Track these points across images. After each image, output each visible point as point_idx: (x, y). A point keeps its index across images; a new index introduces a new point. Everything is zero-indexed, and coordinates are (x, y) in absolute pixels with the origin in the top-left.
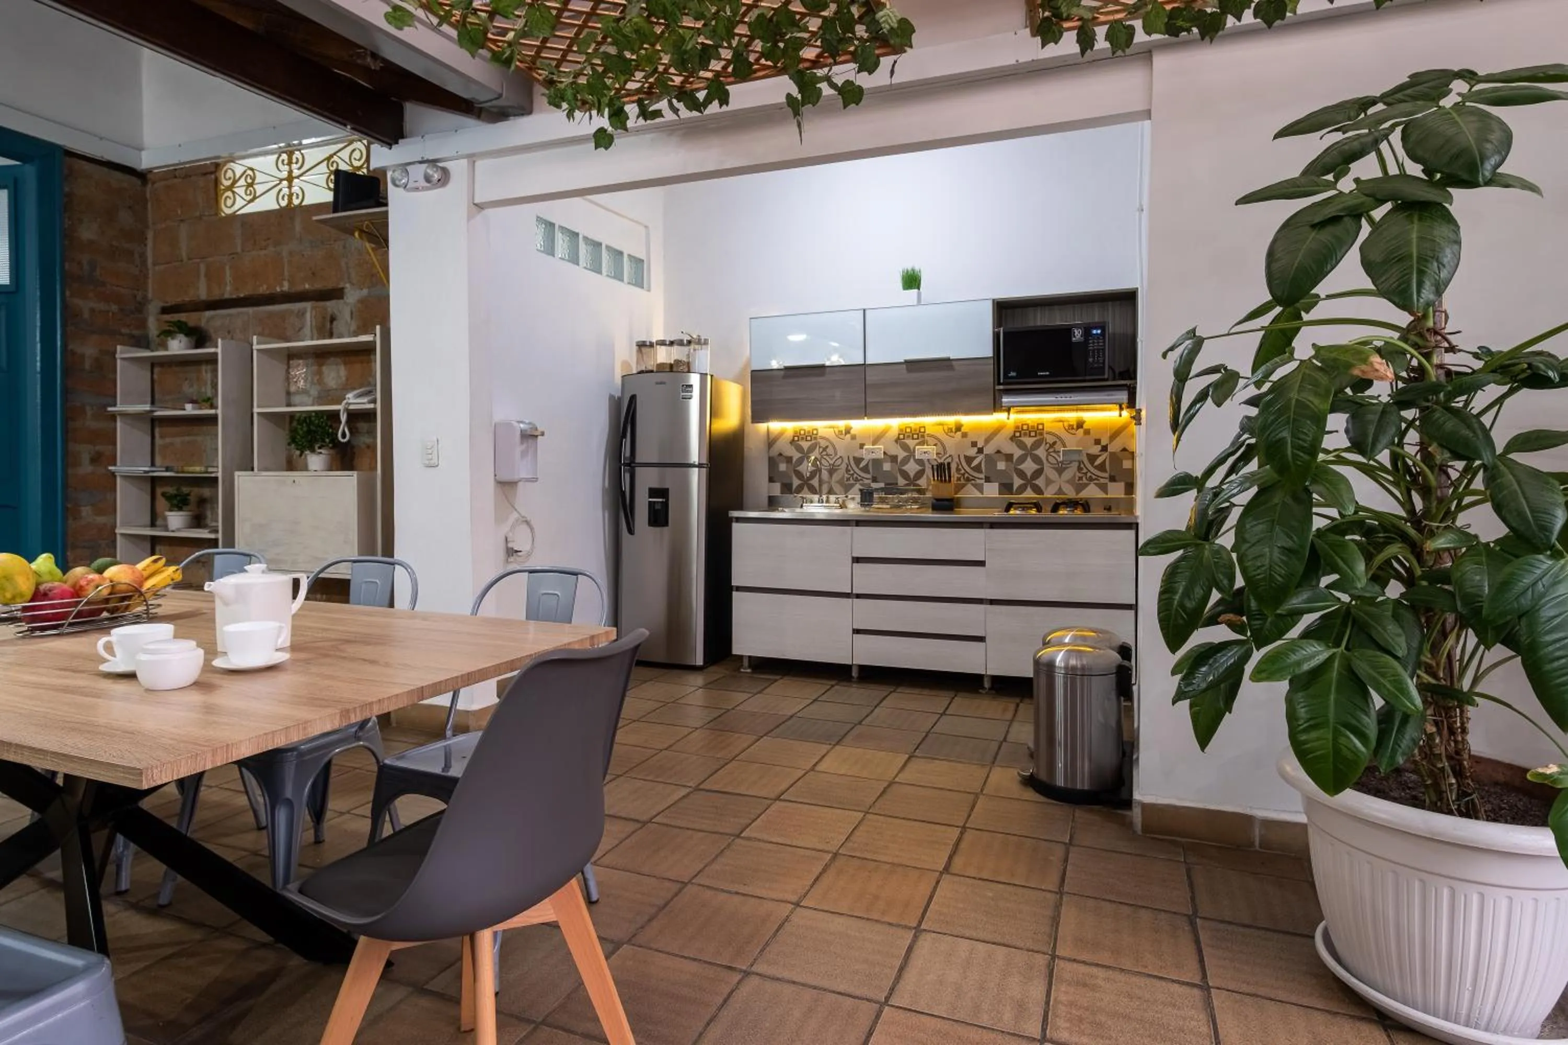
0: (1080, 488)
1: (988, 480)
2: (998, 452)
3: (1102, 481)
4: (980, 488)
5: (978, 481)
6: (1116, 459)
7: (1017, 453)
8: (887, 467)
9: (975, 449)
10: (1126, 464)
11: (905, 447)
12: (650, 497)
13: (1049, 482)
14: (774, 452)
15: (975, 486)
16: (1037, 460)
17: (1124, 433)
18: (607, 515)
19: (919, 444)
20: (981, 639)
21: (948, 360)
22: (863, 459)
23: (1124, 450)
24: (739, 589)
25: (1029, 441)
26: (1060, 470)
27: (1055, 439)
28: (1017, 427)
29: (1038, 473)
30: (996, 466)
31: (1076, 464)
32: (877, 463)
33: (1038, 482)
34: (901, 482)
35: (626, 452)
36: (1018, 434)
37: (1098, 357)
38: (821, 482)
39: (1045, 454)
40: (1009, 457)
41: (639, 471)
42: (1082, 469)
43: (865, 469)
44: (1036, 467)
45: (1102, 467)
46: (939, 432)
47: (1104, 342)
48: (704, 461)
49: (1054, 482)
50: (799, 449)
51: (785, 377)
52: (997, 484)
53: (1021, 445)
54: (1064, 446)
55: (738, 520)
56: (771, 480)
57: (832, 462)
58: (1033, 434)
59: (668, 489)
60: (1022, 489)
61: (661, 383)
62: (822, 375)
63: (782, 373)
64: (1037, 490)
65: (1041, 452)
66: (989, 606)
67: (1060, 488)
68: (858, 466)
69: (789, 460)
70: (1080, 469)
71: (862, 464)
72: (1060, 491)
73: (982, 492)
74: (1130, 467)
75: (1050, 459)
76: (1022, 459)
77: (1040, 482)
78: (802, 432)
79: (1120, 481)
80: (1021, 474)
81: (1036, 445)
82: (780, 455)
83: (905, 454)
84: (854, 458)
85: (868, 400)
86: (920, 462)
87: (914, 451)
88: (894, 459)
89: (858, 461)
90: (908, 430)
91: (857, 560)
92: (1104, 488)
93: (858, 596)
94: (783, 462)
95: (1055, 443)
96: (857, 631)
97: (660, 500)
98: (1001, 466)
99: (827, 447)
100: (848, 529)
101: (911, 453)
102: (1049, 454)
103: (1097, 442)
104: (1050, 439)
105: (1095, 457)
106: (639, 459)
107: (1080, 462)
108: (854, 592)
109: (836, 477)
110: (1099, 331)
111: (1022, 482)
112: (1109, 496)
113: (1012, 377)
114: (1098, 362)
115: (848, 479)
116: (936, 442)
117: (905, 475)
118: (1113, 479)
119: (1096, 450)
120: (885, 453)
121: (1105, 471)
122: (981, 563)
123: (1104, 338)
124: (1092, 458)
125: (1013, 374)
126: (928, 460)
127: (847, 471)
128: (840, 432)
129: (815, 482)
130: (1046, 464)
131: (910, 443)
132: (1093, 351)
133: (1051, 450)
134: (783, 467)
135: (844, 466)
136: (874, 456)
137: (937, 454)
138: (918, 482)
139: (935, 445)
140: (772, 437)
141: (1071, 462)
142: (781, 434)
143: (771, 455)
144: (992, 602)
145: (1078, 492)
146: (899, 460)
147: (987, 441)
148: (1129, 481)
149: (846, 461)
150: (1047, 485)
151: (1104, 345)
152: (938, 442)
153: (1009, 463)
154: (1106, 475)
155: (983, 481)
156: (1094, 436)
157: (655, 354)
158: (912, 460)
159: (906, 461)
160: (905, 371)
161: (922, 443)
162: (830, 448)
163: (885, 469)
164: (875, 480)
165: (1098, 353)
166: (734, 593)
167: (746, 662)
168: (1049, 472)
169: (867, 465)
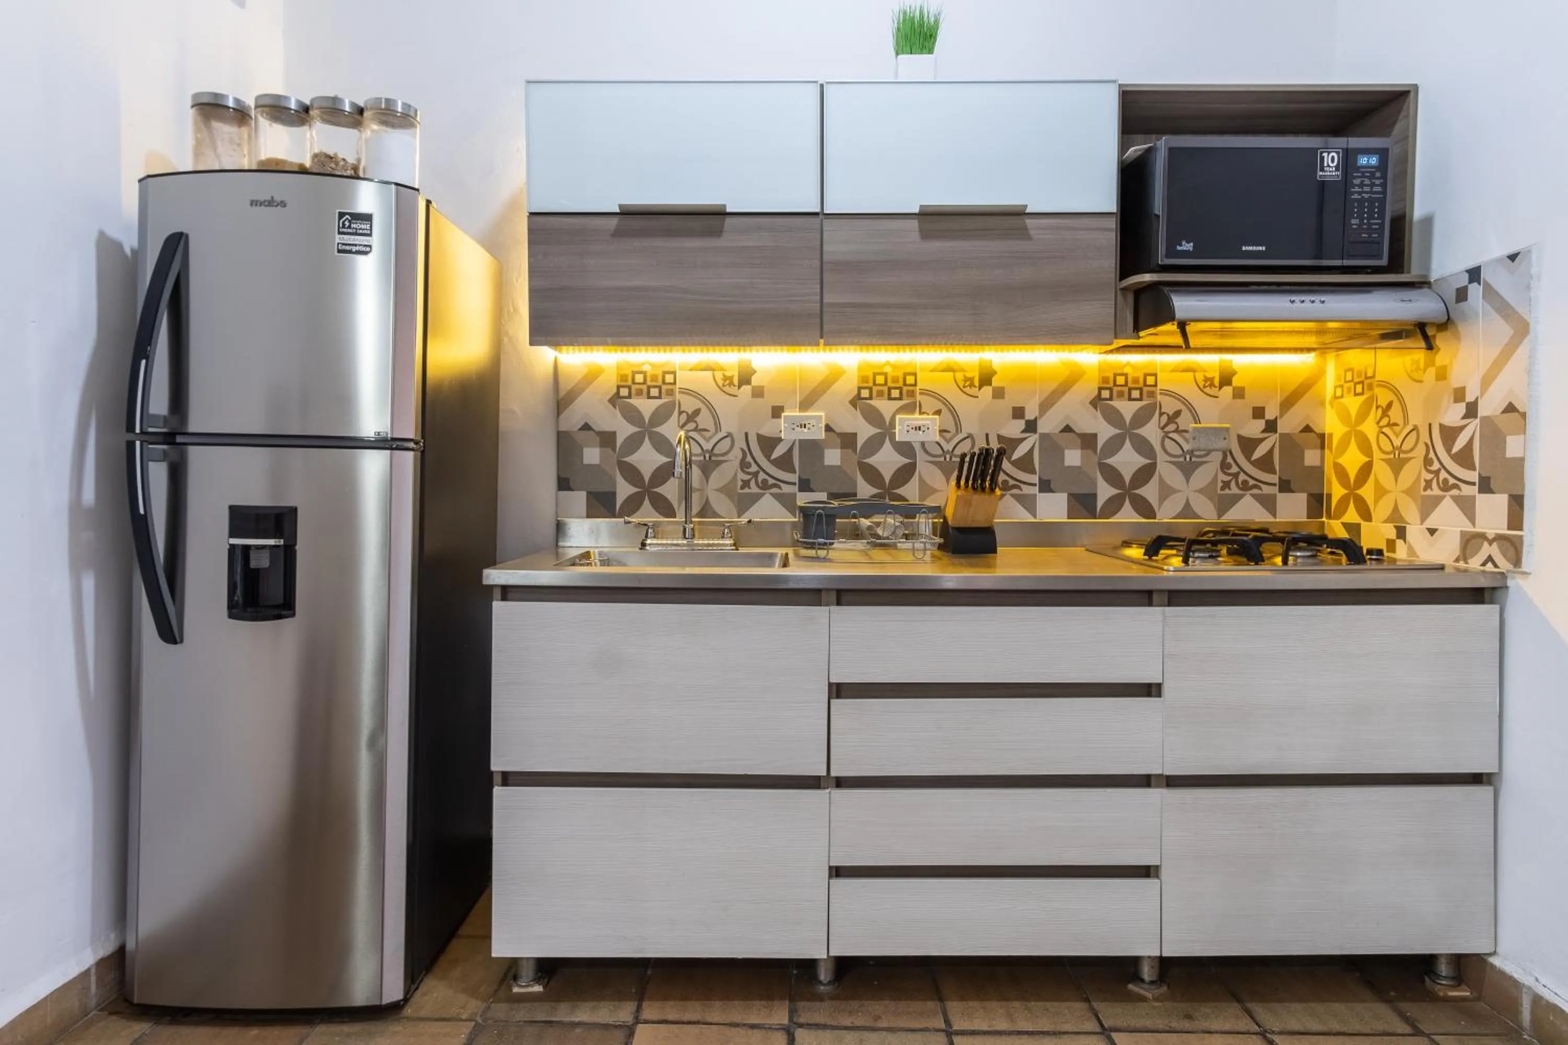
0: (1225, 504)
1: (1046, 486)
2: (1067, 429)
3: (1266, 490)
4: (1029, 503)
5: (1027, 490)
6: (1292, 447)
7: (1105, 432)
8: (833, 457)
9: (1021, 424)
10: (1311, 458)
11: (873, 417)
12: (232, 535)
13: (1166, 491)
14: (572, 420)
15: (1020, 499)
16: (1143, 446)
17: (1307, 395)
18: (89, 584)
19: (901, 410)
20: (1146, 872)
21: (1018, 213)
22: (780, 440)
23: (1307, 429)
24: (508, 779)
25: (1128, 409)
26: (1188, 468)
27: (1179, 406)
28: (1105, 380)
29: (1145, 474)
30: (1062, 459)
31: (1219, 456)
32: (811, 448)
33: (1143, 491)
34: (865, 490)
35: (159, 403)
36: (1106, 394)
37: (1371, 217)
38: (687, 492)
39: (1160, 434)
40: (1088, 441)
41: (197, 456)
42: (1229, 466)
43: (785, 463)
44: (1141, 461)
45: (1265, 463)
46: (945, 385)
47: (1384, 185)
48: (409, 430)
49: (1175, 491)
50: (632, 415)
51: (618, 233)
52: (1064, 496)
53: (1113, 417)
54: (1196, 419)
55: (507, 592)
56: (564, 484)
57: (708, 446)
58: (1136, 394)
59: (294, 510)
60: (1114, 505)
61: (271, 203)
62: (717, 232)
63: (613, 222)
64: (1143, 508)
65: (1151, 431)
66: (1164, 791)
67: (1188, 504)
68: (767, 454)
69: (607, 439)
70: (1224, 466)
71: (779, 452)
72: (1187, 512)
73: (1033, 511)
74: (1317, 463)
75: (1168, 443)
76: (1114, 445)
77: (1149, 492)
78: (639, 378)
79: (1301, 491)
80: (1112, 475)
81: (1141, 418)
82: (586, 427)
83: (873, 431)
84: (761, 439)
85: (825, 301)
86: (905, 448)
87: (892, 424)
88: (848, 441)
89: (768, 443)
90: (880, 380)
91: (838, 691)
92: (1269, 504)
93: (841, 783)
94: (592, 446)
95: (1178, 413)
96: (837, 872)
97: (272, 542)
98: (1073, 457)
99: (697, 412)
100: (819, 613)
101: (886, 430)
102: (1166, 436)
103: (1258, 413)
104: (1170, 406)
105: (1255, 442)
106: (196, 424)
107: (1227, 453)
108: (834, 774)
109: (718, 478)
110: (1374, 161)
111: (1114, 491)
112: (1278, 520)
113: (1185, 254)
114: (1370, 230)
115: (746, 484)
116: (940, 406)
117: (872, 475)
118: (1285, 486)
119: (1254, 428)
120: (828, 428)
121: (1272, 471)
122: (1150, 690)
123: (1384, 177)
124: (1248, 445)
125: (1188, 246)
126: (923, 444)
127: (744, 465)
128: (728, 380)
129: (670, 490)
130: (1161, 457)
131: (886, 407)
132: (1361, 202)
133: (1172, 427)
134: (592, 455)
135: (736, 455)
136: (805, 434)
137: (942, 431)
138: (900, 491)
139: (938, 412)
140: (564, 388)
141: (1209, 452)
142: (591, 377)
143: (563, 428)
144: (1172, 782)
145: (1221, 512)
146: (860, 443)
147: (1045, 406)
148: (1315, 491)
149: (740, 443)
150: (1162, 499)
151: (1384, 192)
152: (946, 407)
153: (1090, 452)
154: (1274, 479)
155: (1036, 490)
156: (1253, 400)
157: (253, 137)
158: (887, 443)
159: (874, 444)
160: (915, 236)
161: (910, 408)
162: (705, 412)
163: (828, 462)
164: (805, 486)
165: (1371, 208)
166: (498, 792)
167: (527, 972)
168: (1167, 471)
169: (790, 450)
